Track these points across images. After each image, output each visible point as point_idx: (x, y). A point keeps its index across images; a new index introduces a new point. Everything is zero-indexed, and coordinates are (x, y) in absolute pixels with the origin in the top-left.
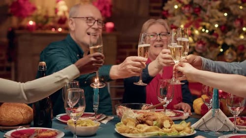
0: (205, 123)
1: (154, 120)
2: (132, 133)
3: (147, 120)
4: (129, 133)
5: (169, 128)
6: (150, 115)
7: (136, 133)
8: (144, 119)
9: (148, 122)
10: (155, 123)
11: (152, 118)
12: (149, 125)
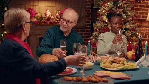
0: (141, 62)
1: (120, 61)
2: (111, 68)
3: (116, 61)
4: (109, 68)
5: (127, 65)
6: (117, 59)
7: (113, 68)
8: (115, 61)
9: (117, 62)
10: (121, 62)
11: (119, 60)
12: (118, 63)
